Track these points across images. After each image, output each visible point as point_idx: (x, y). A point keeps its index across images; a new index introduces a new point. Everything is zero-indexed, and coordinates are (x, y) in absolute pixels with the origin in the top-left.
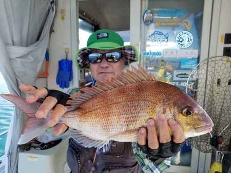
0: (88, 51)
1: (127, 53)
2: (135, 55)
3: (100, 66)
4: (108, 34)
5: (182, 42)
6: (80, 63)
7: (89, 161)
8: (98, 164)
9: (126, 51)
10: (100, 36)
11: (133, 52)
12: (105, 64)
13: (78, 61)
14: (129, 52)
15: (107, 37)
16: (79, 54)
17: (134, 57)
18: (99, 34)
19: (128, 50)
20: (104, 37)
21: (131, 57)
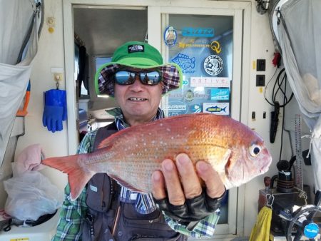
0: (115, 68)
1: (167, 74)
2: (178, 78)
3: (131, 89)
4: (143, 46)
5: (211, 68)
6: (101, 85)
7: (107, 230)
8: (120, 234)
9: (167, 72)
10: (133, 48)
11: (176, 73)
12: (138, 87)
13: (99, 81)
14: (171, 74)
15: (143, 51)
16: (102, 72)
17: (177, 82)
18: (132, 46)
19: (169, 71)
20: (139, 51)
21: (173, 80)
